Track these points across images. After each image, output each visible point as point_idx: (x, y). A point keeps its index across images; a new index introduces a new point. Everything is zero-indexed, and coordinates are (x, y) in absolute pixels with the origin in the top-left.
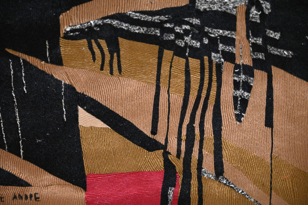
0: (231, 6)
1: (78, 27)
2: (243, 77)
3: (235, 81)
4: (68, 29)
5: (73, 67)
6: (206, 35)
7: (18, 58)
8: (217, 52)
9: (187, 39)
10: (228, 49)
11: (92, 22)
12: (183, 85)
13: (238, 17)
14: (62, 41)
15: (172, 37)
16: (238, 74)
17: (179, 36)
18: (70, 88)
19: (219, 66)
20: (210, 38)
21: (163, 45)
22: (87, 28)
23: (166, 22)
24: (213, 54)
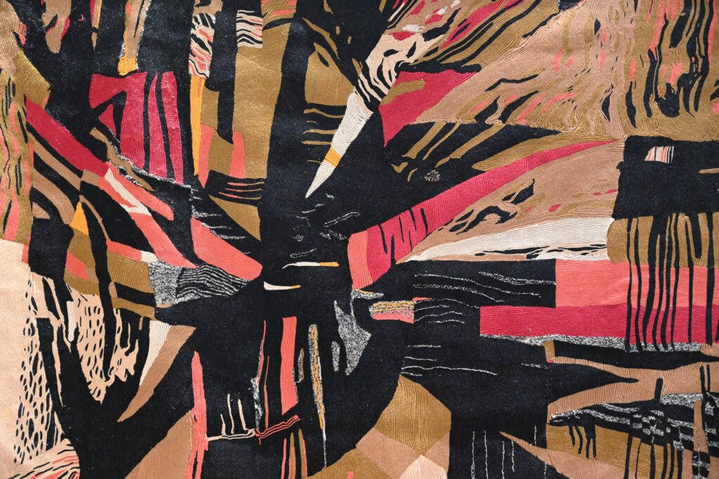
0: (689, 401)
1: (562, 415)
2: (700, 463)
3: (693, 467)
4: (554, 417)
5: (555, 450)
6: (669, 425)
7: (509, 441)
8: (678, 440)
9: (653, 428)
10: (687, 437)
11: (574, 411)
12: (649, 468)
13: (695, 411)
14: (548, 427)
15: (640, 426)
16: (696, 460)
17: (646, 426)
18: (552, 469)
19: (680, 453)
20: (672, 428)
21: (633, 433)
22: (570, 416)
23: (635, 413)
24: (675, 442)
